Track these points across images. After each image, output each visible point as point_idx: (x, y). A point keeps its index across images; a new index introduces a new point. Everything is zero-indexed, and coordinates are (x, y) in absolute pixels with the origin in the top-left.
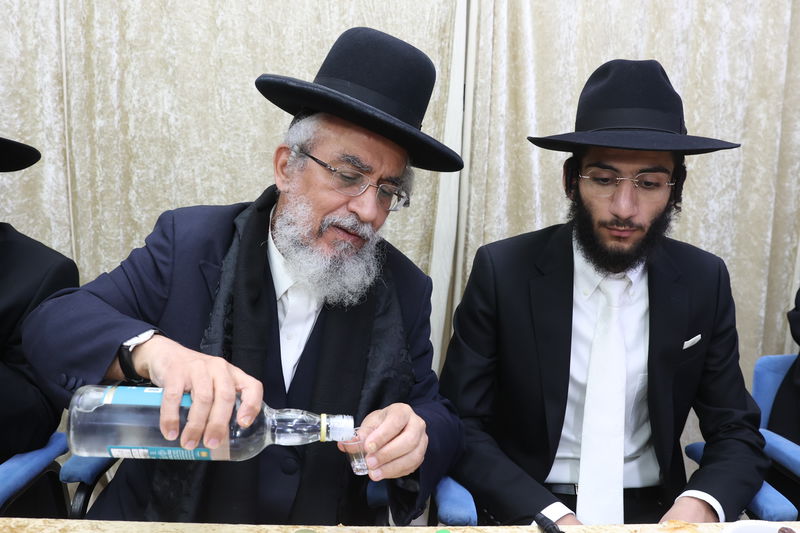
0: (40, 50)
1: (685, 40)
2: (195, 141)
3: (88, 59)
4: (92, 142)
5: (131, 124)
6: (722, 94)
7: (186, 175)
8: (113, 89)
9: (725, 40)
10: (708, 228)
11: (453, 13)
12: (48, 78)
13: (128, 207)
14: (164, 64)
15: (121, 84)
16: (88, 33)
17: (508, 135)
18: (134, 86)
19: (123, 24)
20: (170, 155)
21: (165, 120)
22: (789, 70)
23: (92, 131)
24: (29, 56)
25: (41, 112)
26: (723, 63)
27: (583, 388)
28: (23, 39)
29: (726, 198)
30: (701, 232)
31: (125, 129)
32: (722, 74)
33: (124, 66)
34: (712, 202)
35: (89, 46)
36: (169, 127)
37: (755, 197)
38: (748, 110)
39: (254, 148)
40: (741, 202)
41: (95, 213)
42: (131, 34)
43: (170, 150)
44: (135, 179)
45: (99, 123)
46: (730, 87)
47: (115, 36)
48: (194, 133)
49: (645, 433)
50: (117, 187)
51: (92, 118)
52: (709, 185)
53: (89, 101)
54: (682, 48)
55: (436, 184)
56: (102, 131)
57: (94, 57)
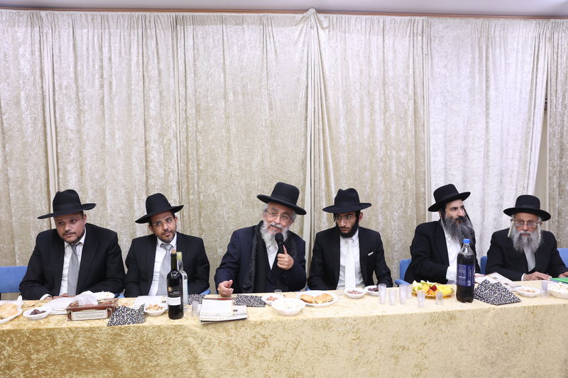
0: (171, 173)
1: (381, 161)
2: (224, 202)
3: (188, 176)
4: (189, 203)
5: (202, 197)
6: (395, 177)
7: (221, 213)
8: (196, 185)
9: (394, 160)
10: (394, 222)
11: (306, 158)
12: (175, 183)
13: (200, 224)
14: (213, 177)
15: (198, 183)
16: (188, 168)
17: (326, 194)
18: (203, 184)
19: (198, 165)
20: (215, 206)
21: (213, 195)
22: (416, 168)
23: (189, 199)
24: (167, 175)
25: (171, 193)
26: (394, 167)
27: (344, 267)
28: (165, 170)
29: (399, 211)
30: (393, 223)
31: (199, 198)
32: (394, 171)
33: (199, 178)
34: (395, 213)
35: (188, 171)
36: (215, 197)
37: (409, 210)
38: (405, 182)
39: (243, 203)
40: (405, 212)
41: (190, 226)
42: (201, 167)
43: (215, 204)
44: (203, 214)
45: (191, 197)
46: (397, 175)
47: (196, 168)
48: (223, 199)
49: (362, 280)
50: (197, 218)
51: (189, 195)
52: (393, 207)
53: (188, 189)
54: (381, 164)
55: (303, 219)
56: (192, 199)
57: (190, 176)
